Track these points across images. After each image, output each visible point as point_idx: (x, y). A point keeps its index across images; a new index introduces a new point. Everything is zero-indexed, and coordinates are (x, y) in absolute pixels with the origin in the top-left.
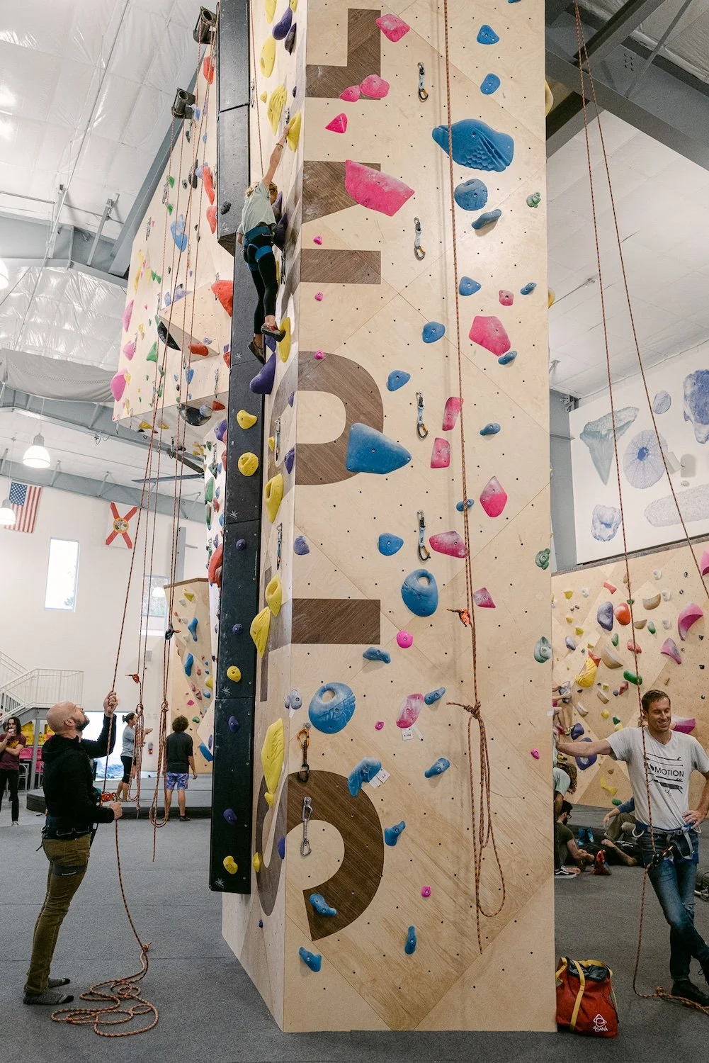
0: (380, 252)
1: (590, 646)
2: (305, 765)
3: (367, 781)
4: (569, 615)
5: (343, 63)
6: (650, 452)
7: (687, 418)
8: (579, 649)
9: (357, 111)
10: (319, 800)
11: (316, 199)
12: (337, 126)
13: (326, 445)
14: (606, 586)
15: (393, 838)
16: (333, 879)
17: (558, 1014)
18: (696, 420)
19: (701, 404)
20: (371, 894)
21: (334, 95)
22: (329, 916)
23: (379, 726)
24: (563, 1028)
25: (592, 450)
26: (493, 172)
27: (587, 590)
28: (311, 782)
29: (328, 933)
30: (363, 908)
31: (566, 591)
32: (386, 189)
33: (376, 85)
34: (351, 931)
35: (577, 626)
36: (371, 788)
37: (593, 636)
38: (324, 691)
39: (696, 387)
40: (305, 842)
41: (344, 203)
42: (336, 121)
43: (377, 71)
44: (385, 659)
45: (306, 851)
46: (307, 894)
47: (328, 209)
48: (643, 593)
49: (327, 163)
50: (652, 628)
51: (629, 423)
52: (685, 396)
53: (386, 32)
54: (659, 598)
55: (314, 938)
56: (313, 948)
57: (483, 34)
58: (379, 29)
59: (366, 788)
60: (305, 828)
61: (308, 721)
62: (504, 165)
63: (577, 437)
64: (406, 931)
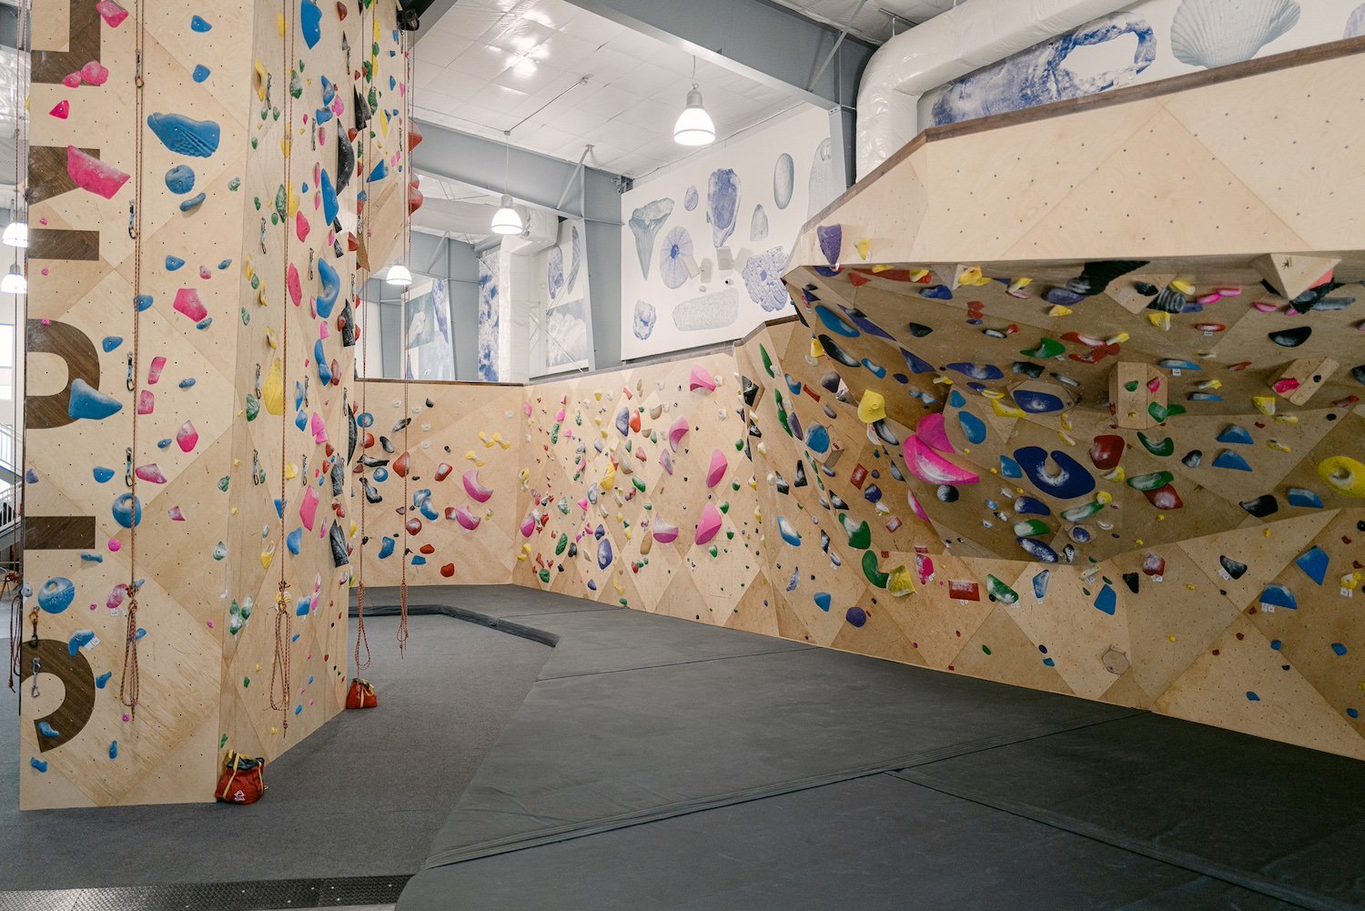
0: (98, 232)
1: (611, 451)
2: (35, 635)
3: (83, 645)
4: (598, 418)
5: (66, 48)
6: (680, 251)
7: (708, 219)
8: (604, 452)
9: (78, 96)
10: (47, 660)
11: (41, 182)
12: (60, 111)
13: (52, 397)
14: (625, 391)
15: (102, 683)
16: (57, 712)
17: (217, 791)
18: (715, 223)
19: (720, 207)
20: (84, 720)
21: (58, 81)
22: (52, 737)
23: (93, 607)
24: (220, 800)
25: (637, 240)
26: (201, 157)
27: (611, 393)
28: (40, 648)
29: (52, 747)
30: (79, 729)
31: (596, 392)
32: (102, 176)
33: (95, 71)
34: (68, 745)
35: (603, 430)
36: (86, 650)
37: (614, 442)
38: (49, 583)
39: (718, 187)
40: (34, 688)
41: (67, 186)
42: (58, 107)
43: (98, 59)
44: (99, 560)
45: (36, 694)
46: (37, 722)
47: (52, 192)
48: (651, 402)
49: (51, 148)
50: (654, 438)
51: (666, 215)
52: (709, 196)
53: (105, 18)
54: (660, 408)
55: (42, 751)
56: (41, 758)
57: (195, 23)
58: (99, 14)
59: (81, 650)
60: (35, 679)
61: (38, 605)
62: (209, 151)
63: (627, 223)
64: (111, 743)
